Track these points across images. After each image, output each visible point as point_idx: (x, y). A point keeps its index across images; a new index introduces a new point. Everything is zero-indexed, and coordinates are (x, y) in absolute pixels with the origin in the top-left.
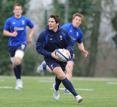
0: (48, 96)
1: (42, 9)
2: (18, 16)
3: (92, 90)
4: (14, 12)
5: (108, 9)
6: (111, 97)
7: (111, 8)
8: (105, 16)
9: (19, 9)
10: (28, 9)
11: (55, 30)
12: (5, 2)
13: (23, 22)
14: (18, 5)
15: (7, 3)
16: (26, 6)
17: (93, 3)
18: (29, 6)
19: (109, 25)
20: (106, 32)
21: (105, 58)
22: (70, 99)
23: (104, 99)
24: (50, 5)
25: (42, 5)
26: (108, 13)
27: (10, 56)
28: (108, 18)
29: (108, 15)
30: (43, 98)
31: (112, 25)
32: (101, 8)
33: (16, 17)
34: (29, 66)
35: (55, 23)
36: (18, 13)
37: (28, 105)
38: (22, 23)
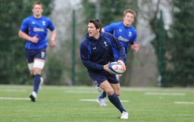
0: (76, 109)
1: (69, 9)
2: (38, 16)
3: (127, 101)
4: (33, 11)
5: (146, 8)
6: (149, 109)
7: (149, 7)
8: (142, 17)
9: (39, 8)
10: (53, 9)
11: (97, 37)
12: (27, 2)
13: (44, 23)
14: (38, 3)
15: (29, 3)
16: (50, 5)
17: (128, 2)
18: (54, 5)
19: (147, 27)
20: (143, 35)
21: (142, 65)
22: (102, 112)
23: (142, 111)
24: (78, 5)
25: (69, 4)
26: (146, 13)
27: (27, 62)
28: (145, 19)
29: (146, 16)
30: (71, 111)
31: (150, 27)
32: (138, 8)
33: (35, 17)
34: (55, 74)
35: (95, 28)
36: (38, 12)
37: (53, 119)
38: (42, 24)
